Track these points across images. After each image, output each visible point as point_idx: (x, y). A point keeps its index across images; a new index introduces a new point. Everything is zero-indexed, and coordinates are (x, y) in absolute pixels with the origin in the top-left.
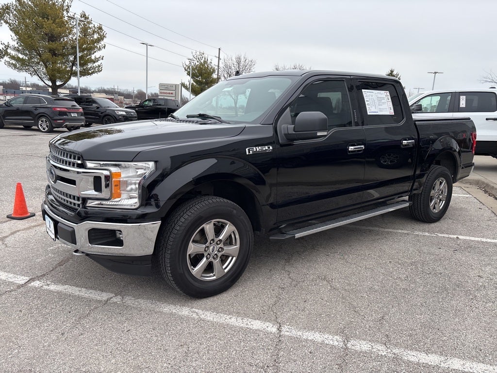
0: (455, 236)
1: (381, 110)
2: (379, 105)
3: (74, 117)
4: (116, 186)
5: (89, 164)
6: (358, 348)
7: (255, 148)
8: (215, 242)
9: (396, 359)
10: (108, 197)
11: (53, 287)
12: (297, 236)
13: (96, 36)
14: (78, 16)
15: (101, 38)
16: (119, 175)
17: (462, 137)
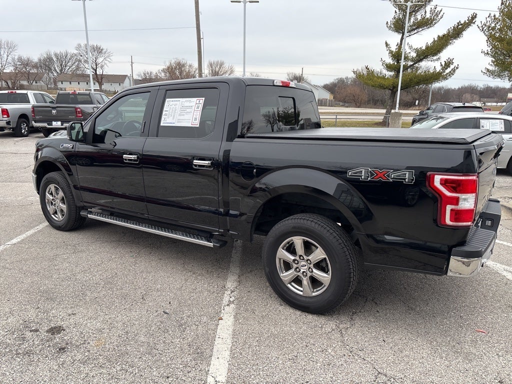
1: (179, 121)
2: (180, 115)
7: (65, 145)
17: (368, 177)
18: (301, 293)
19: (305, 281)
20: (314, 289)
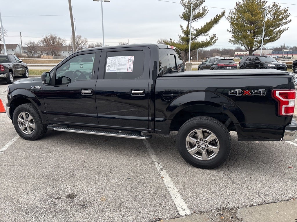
1: (118, 69)
2: (119, 66)
7: (34, 87)
17: (240, 94)
18: (202, 159)
19: (204, 152)
20: (208, 156)
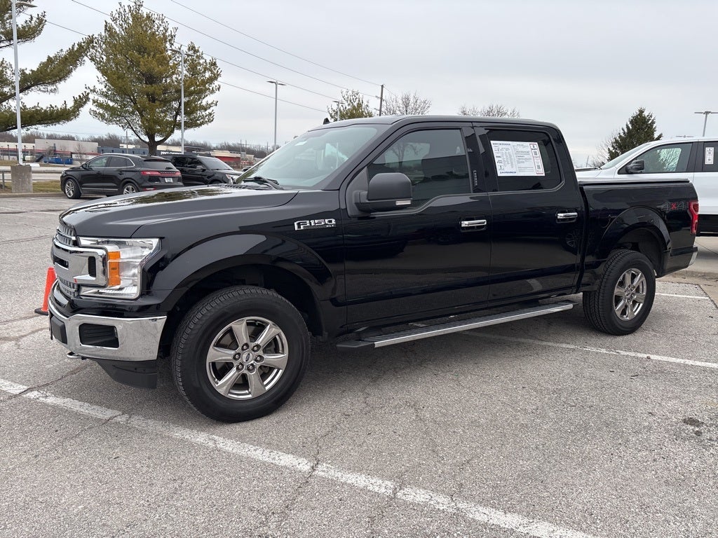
0: (645, 356)
1: (521, 169)
2: (519, 162)
3: (168, 183)
4: (113, 269)
5: (84, 241)
6: (410, 499)
7: (308, 222)
8: (250, 348)
9: (457, 517)
10: (103, 283)
11: (51, 400)
12: (378, 344)
13: (208, 74)
14: (185, 49)
15: (215, 77)
16: (117, 255)
17: (669, 209)
